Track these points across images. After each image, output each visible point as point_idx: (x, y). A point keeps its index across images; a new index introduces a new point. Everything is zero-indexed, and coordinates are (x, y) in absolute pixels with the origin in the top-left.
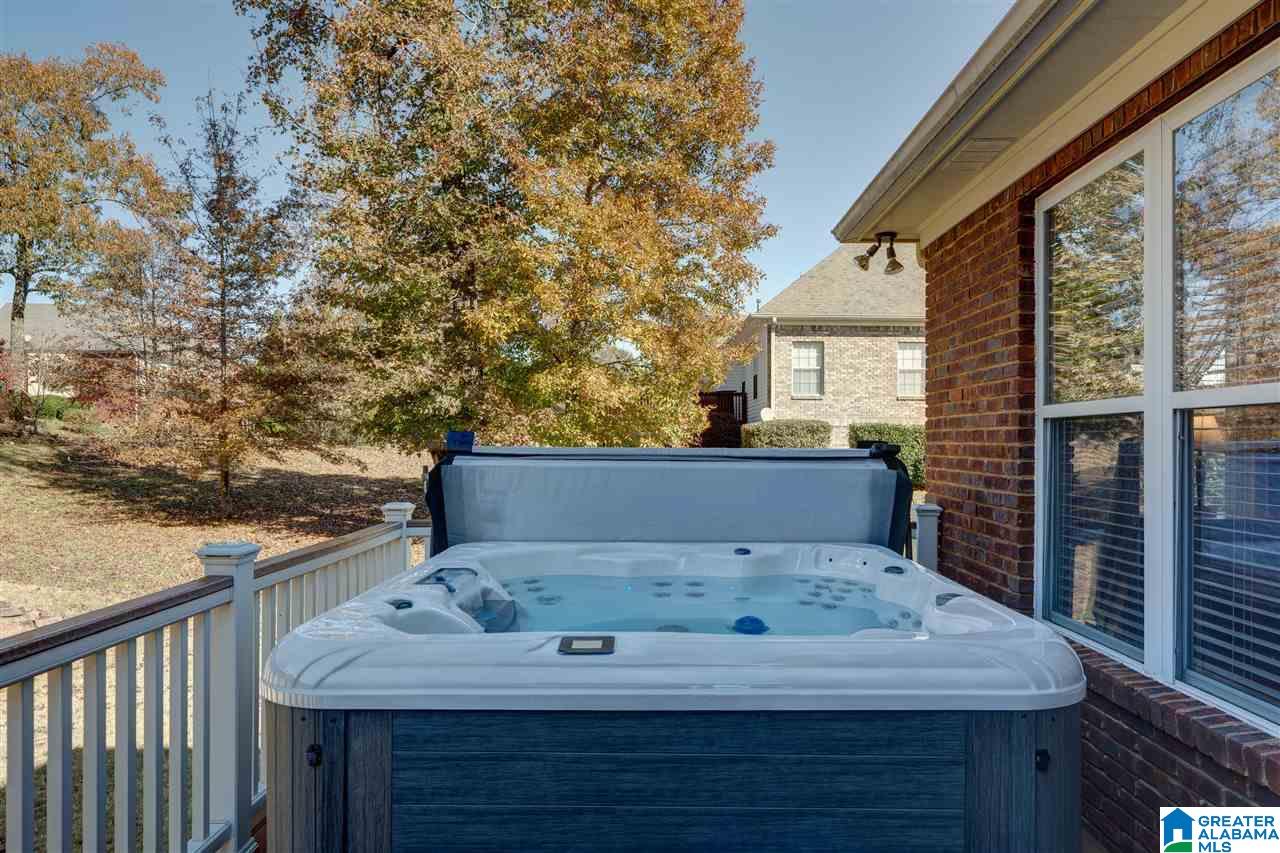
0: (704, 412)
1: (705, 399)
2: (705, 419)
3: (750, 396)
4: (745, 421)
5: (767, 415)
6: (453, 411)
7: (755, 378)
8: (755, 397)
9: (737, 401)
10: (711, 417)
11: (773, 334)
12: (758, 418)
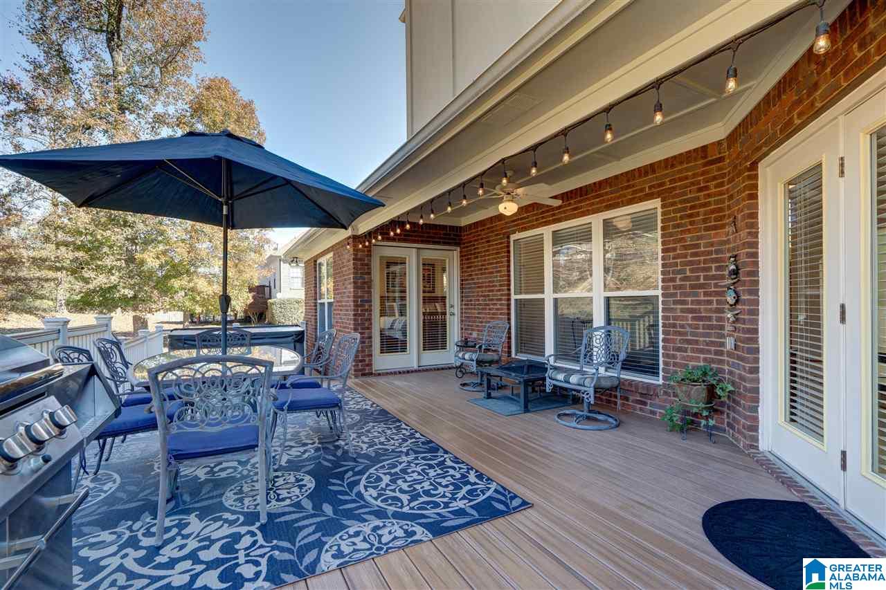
0: (250, 295)
1: (251, 290)
2: (251, 298)
3: (273, 287)
4: (270, 298)
5: (279, 296)
6: (129, 296)
7: (275, 280)
8: (275, 287)
9: (267, 290)
10: (253, 297)
11: (282, 263)
12: (276, 297)
